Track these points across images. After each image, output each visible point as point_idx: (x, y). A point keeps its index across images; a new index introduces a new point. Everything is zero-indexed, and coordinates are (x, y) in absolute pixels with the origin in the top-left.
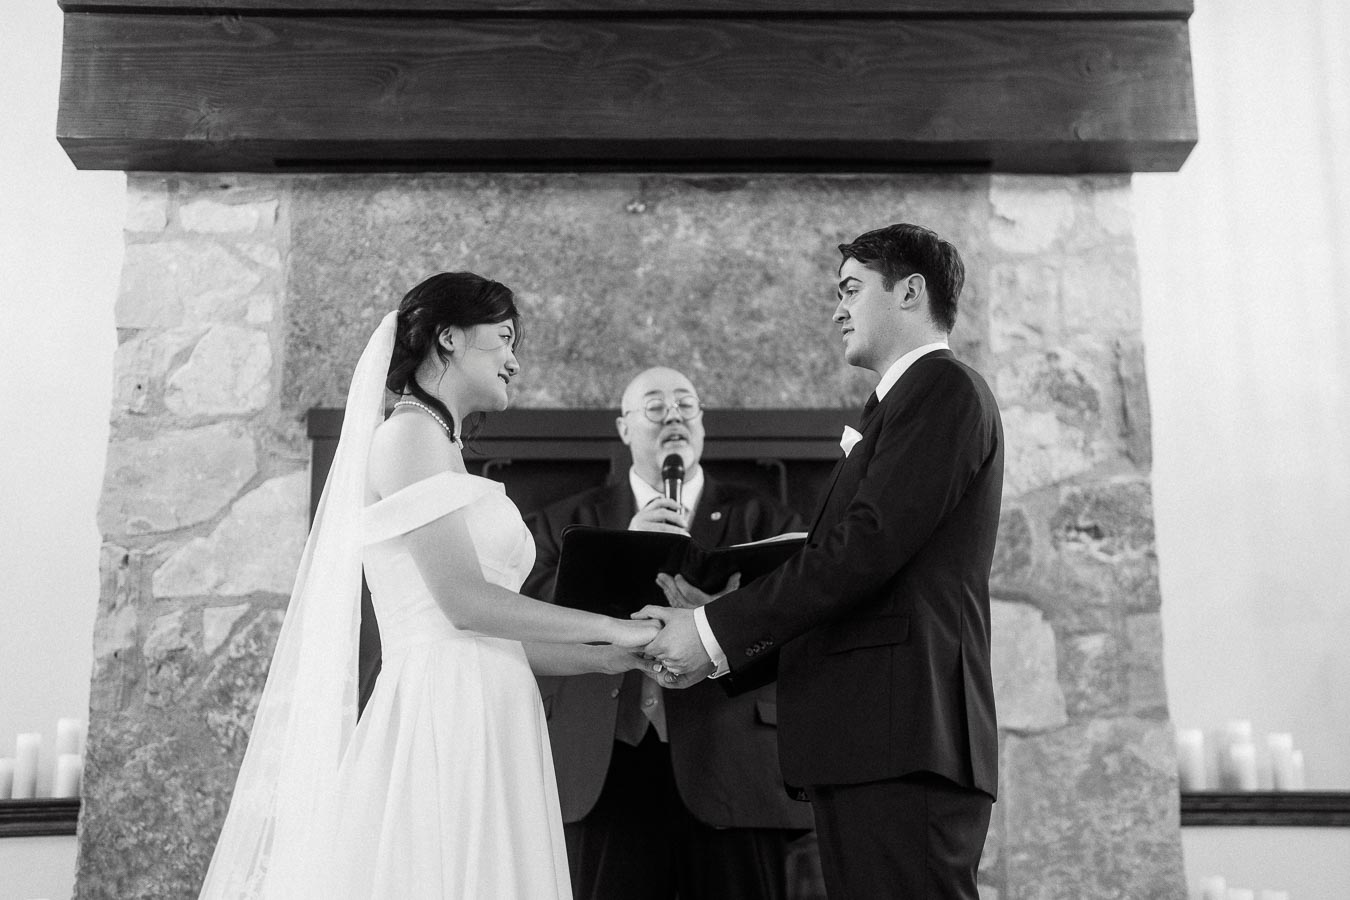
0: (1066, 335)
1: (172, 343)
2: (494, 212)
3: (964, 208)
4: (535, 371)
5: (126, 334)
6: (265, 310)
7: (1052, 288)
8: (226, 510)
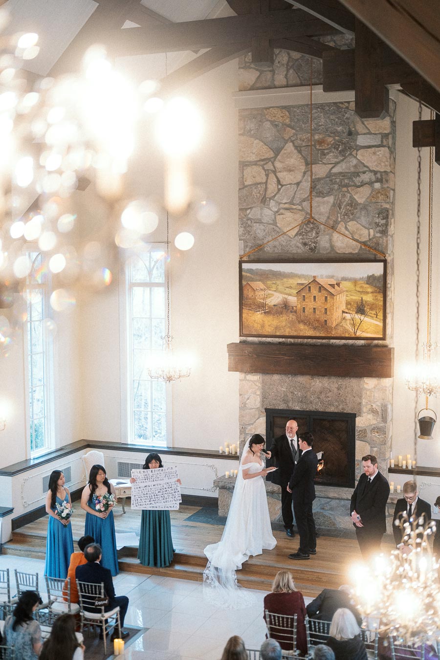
0: (374, 402)
1: (246, 397)
2: (290, 379)
3: (360, 381)
4: (296, 404)
5: (240, 395)
6: (258, 393)
7: (373, 395)
8: (255, 422)
